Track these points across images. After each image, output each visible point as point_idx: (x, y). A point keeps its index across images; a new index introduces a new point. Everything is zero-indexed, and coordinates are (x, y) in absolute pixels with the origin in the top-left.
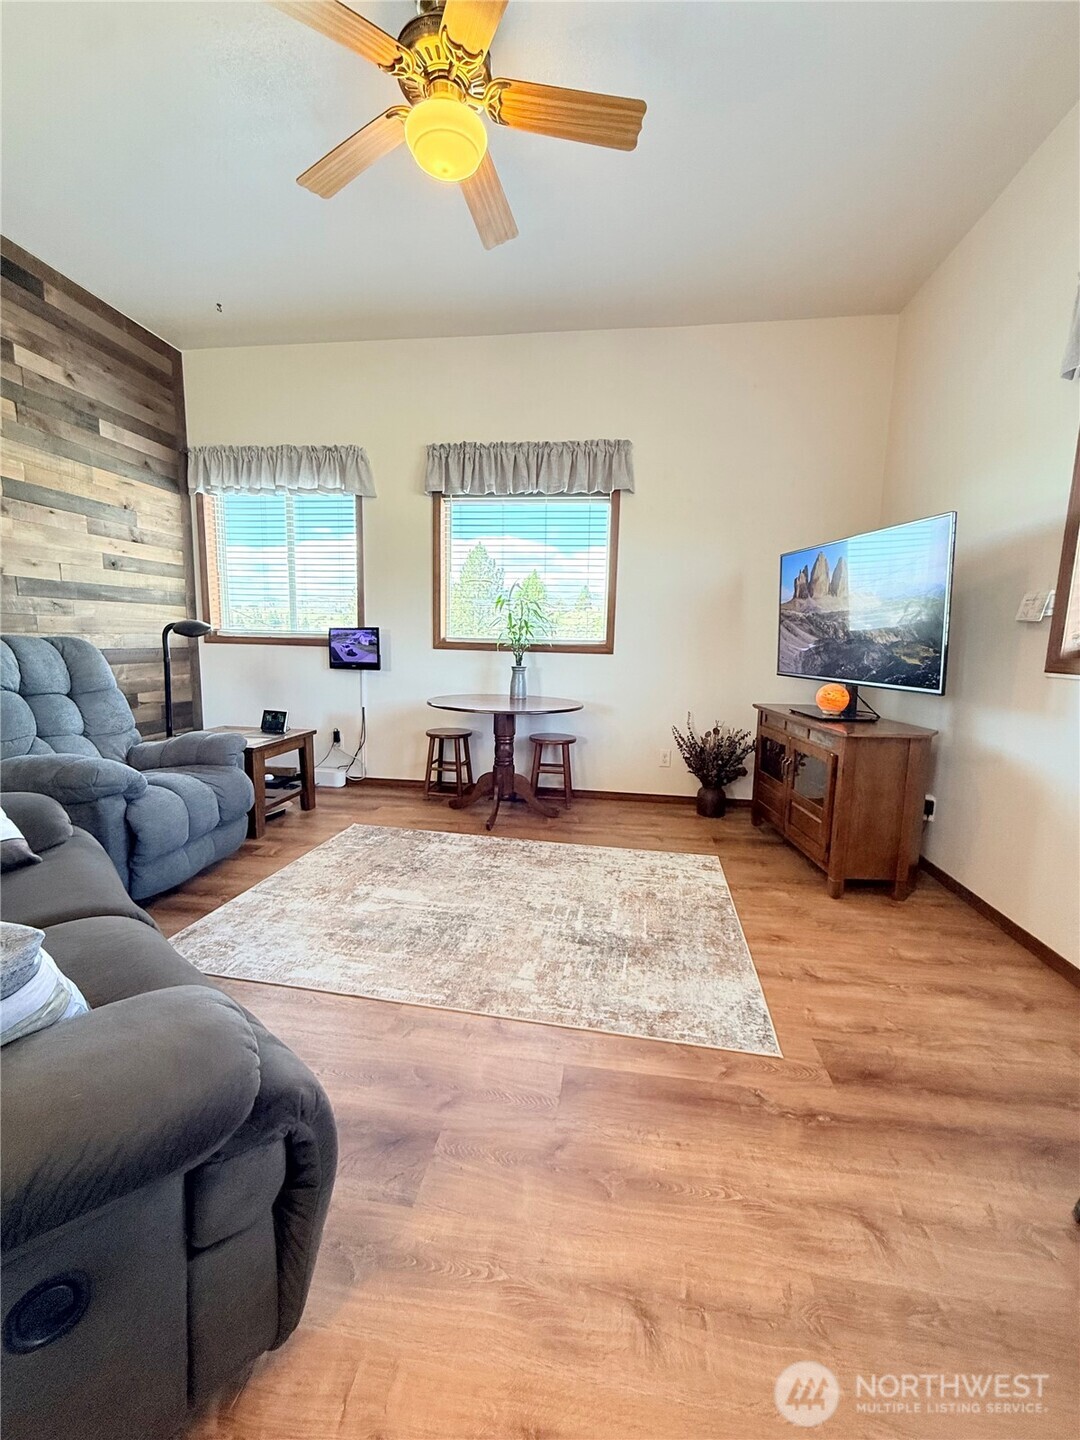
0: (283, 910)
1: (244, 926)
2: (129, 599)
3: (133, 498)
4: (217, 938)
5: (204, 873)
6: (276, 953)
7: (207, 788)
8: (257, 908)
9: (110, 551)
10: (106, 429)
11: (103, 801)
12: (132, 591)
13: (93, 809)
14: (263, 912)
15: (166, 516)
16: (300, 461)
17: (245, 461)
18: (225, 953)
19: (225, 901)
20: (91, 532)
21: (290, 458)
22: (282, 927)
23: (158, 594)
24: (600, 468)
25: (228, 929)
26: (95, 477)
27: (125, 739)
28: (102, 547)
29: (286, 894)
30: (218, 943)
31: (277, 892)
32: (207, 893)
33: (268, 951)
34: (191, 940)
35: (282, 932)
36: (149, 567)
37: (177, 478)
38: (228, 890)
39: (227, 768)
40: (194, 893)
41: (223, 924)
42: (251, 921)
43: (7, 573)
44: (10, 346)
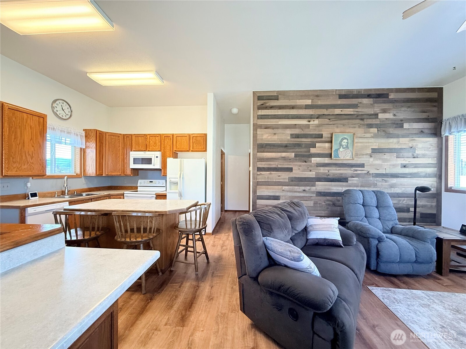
0: (429, 305)
1: (408, 300)
2: (410, 177)
3: (414, 144)
4: (396, 297)
5: (408, 276)
6: (412, 314)
7: (411, 247)
8: (419, 298)
9: (404, 162)
10: (406, 126)
11: (371, 239)
12: (411, 174)
13: (368, 240)
14: (419, 300)
15: (429, 146)
18: (394, 302)
19: (408, 289)
20: (397, 158)
22: (422, 309)
23: (423, 174)
25: (401, 297)
26: (400, 141)
27: (392, 223)
28: (401, 162)
29: (436, 301)
30: (395, 298)
31: (433, 298)
32: (404, 283)
33: (410, 312)
34: (387, 292)
35: (421, 311)
37: (436, 132)
38: (412, 286)
39: (424, 242)
40: (400, 280)
41: (401, 294)
42: (412, 300)
43: (370, 172)
44: (377, 115)
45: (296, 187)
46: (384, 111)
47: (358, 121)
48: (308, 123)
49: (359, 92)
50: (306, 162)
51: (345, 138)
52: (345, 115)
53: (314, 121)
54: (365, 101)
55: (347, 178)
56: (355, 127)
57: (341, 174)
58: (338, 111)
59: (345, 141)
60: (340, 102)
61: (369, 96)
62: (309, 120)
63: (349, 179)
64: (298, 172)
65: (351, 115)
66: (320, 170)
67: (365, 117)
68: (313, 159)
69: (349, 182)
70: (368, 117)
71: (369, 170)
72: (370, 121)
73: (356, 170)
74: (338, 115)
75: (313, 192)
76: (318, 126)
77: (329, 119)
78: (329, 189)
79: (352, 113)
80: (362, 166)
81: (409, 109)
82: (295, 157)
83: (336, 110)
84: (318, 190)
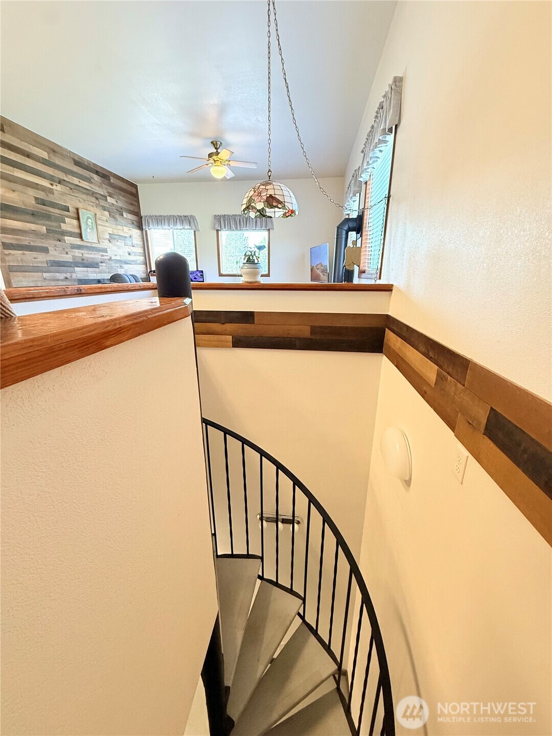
3: (131, 233)
9: (129, 251)
10: (125, 215)
12: (134, 261)
15: (139, 238)
16: (177, 219)
17: (160, 220)
20: (125, 245)
21: (174, 219)
23: (139, 262)
24: (263, 222)
26: (124, 229)
28: (127, 249)
36: (136, 254)
37: (140, 227)
43: (112, 258)
44: (106, 197)
45: (58, 274)
46: (110, 196)
47: (94, 199)
48: (51, 187)
49: (89, 164)
50: (60, 241)
51: (90, 218)
52: (82, 187)
53: (56, 186)
54: (95, 177)
55: (97, 264)
56: (93, 206)
57: (93, 258)
58: (76, 181)
59: (89, 220)
60: (76, 169)
61: (97, 173)
62: (52, 182)
63: (100, 264)
64: (55, 254)
65: (87, 189)
66: (75, 252)
67: (98, 196)
68: (66, 238)
69: (101, 268)
70: (101, 197)
71: (111, 256)
72: (102, 203)
73: (103, 256)
74: (77, 185)
75: (75, 280)
76: (63, 194)
77: (71, 189)
78: (87, 276)
79: (88, 188)
80: (105, 251)
81: (124, 199)
82: (47, 232)
83: (75, 178)
84: (78, 278)
